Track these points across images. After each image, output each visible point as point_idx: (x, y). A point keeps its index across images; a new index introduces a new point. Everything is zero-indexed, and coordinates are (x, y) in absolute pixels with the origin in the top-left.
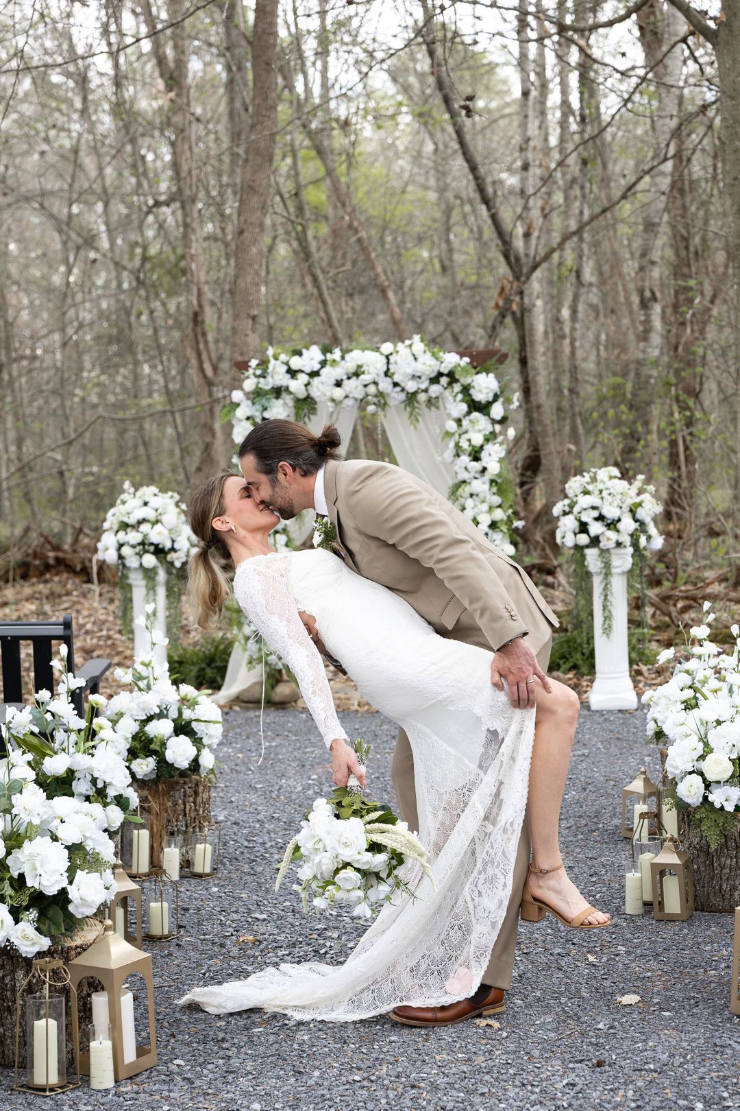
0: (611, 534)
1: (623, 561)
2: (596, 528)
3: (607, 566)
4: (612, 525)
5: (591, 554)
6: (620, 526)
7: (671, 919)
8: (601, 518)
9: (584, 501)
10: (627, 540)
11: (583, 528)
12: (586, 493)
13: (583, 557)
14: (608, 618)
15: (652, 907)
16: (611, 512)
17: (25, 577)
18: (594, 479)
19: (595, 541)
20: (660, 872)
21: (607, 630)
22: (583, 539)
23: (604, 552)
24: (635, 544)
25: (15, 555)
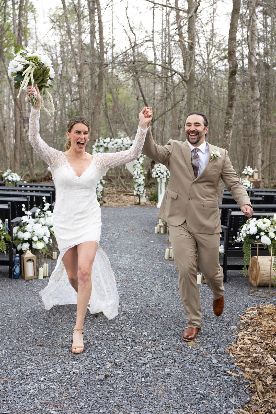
0: (162, 175)
1: (164, 180)
2: (159, 174)
3: (161, 181)
4: (162, 174)
5: (158, 179)
6: (164, 174)
7: (162, 234)
8: (160, 172)
9: (158, 169)
10: (165, 177)
11: (157, 174)
12: (158, 167)
13: (157, 180)
14: (161, 191)
15: (159, 233)
16: (162, 171)
17: (45, 181)
18: (159, 165)
19: (159, 177)
20: (161, 227)
21: (161, 193)
22: (157, 176)
23: (161, 179)
24: (167, 177)
25: (43, 177)
